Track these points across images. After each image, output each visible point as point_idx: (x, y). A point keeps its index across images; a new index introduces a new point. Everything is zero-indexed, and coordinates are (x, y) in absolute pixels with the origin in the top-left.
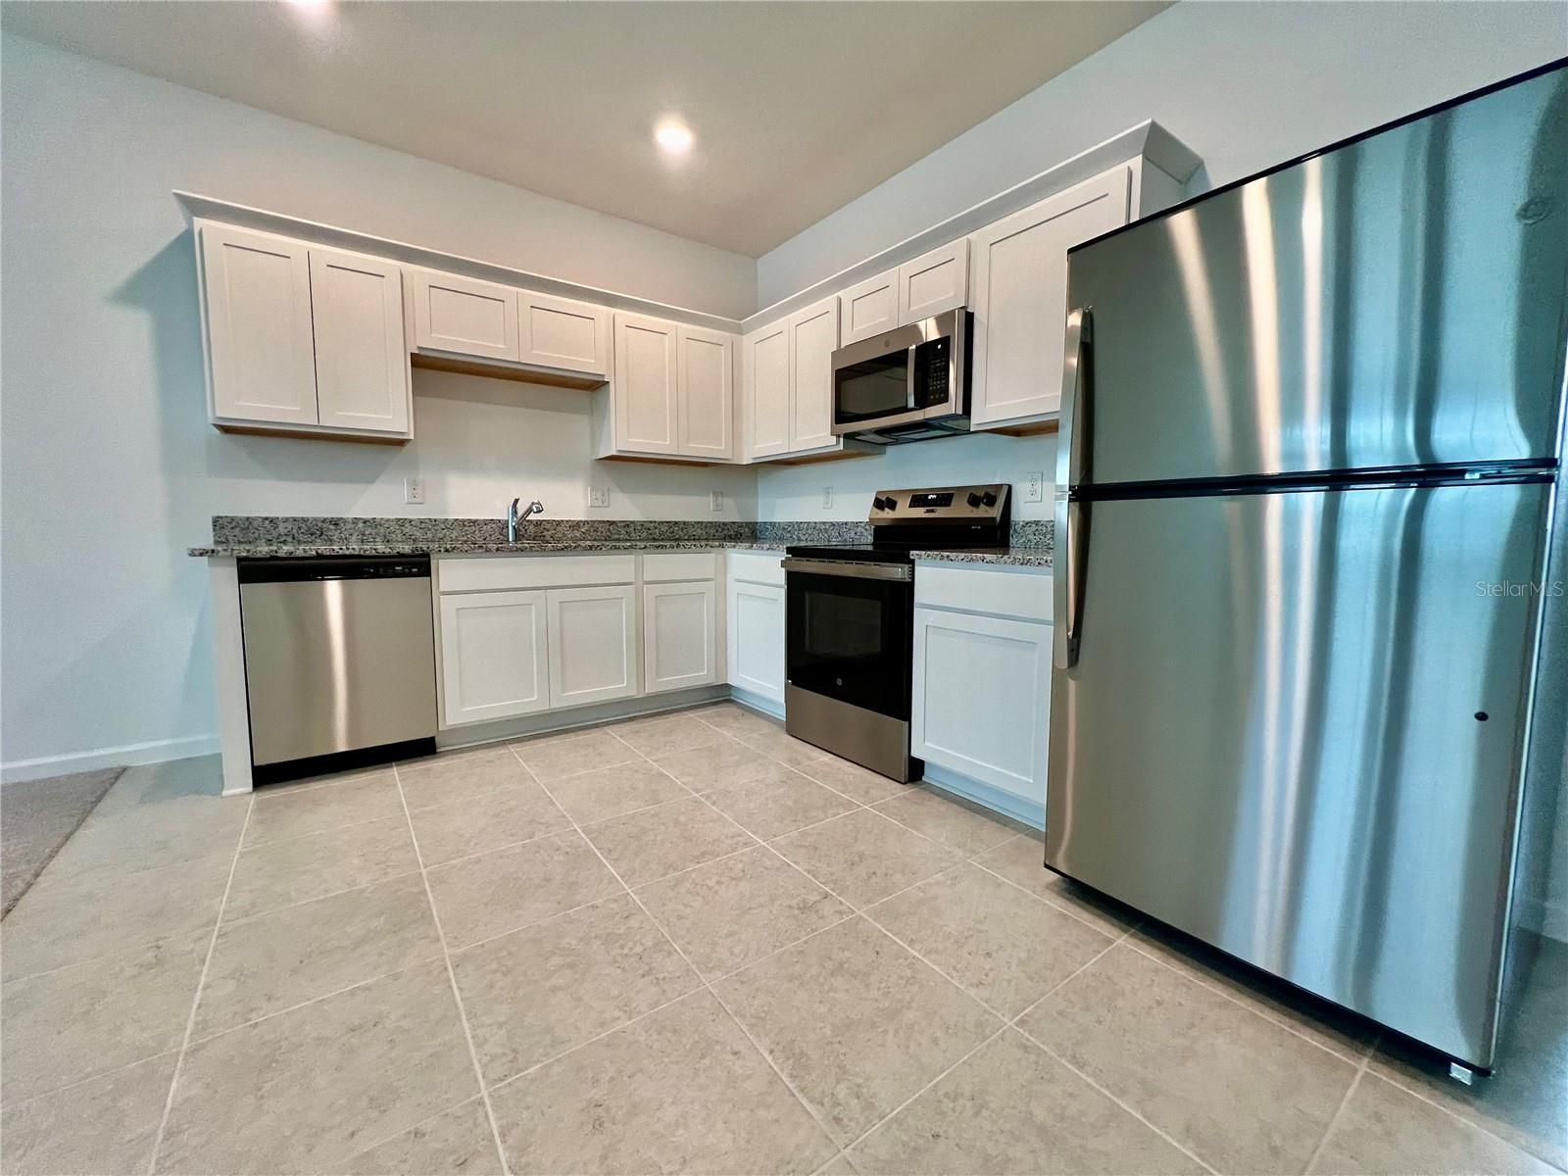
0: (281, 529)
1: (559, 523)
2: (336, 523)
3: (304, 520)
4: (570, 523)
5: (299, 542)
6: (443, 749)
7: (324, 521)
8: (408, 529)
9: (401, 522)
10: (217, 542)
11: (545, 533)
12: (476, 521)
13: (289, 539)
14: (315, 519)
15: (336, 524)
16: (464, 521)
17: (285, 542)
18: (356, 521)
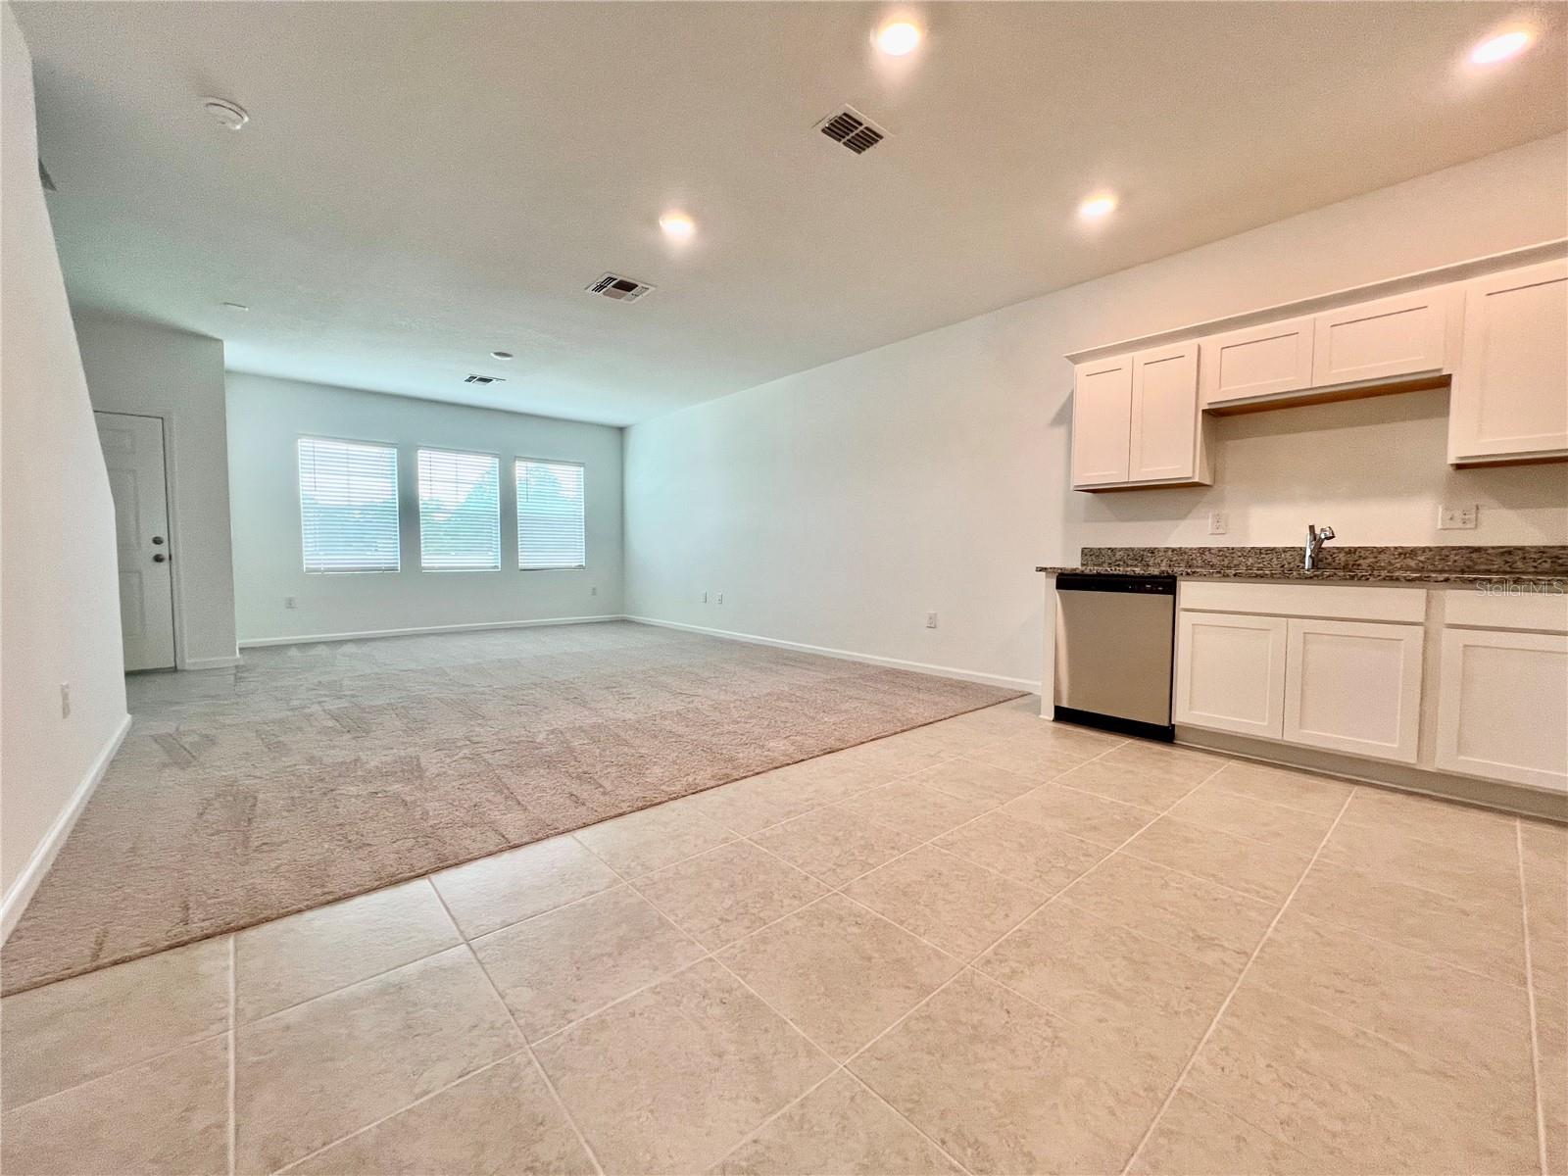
0: (1118, 557)
1: (1383, 550)
2: (1152, 551)
3: (1132, 549)
4: (1400, 550)
5: (1128, 566)
6: (1179, 742)
7: (1144, 550)
8: (1207, 556)
9: (1202, 551)
10: (1083, 565)
11: (1361, 562)
12: (1274, 549)
13: (1121, 563)
14: (1139, 549)
15: (1153, 553)
16: (1261, 549)
17: (1118, 565)
18: (1167, 550)
